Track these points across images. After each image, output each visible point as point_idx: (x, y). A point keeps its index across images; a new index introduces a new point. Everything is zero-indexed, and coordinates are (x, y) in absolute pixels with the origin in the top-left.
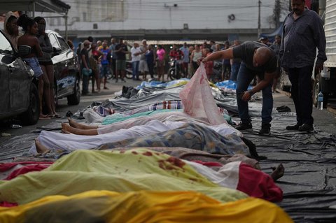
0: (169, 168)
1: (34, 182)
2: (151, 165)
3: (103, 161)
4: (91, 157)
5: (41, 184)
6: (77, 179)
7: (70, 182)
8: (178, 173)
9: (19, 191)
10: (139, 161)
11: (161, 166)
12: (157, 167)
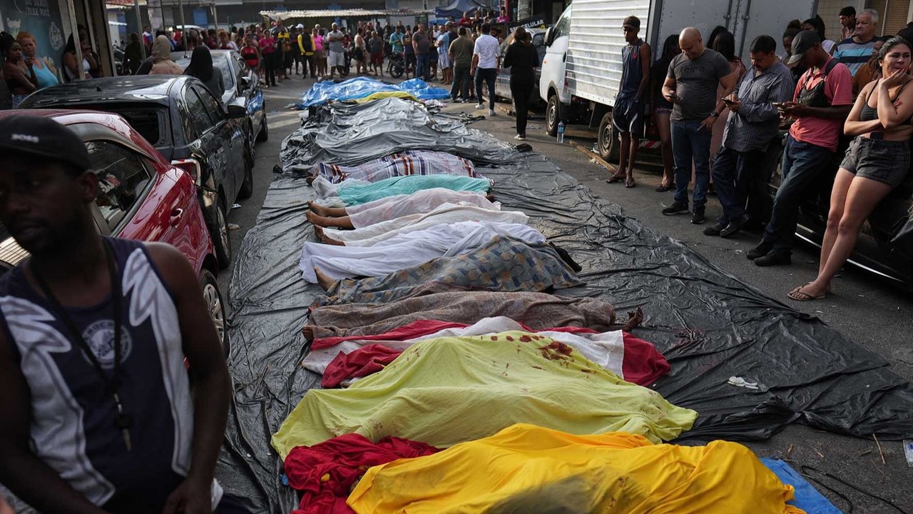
0: (556, 358)
1: (418, 405)
2: (534, 354)
3: (477, 355)
4: (462, 350)
5: (425, 406)
6: (473, 401)
7: (465, 405)
8: (567, 364)
9: (402, 419)
10: (519, 351)
11: (545, 356)
12: (540, 357)
